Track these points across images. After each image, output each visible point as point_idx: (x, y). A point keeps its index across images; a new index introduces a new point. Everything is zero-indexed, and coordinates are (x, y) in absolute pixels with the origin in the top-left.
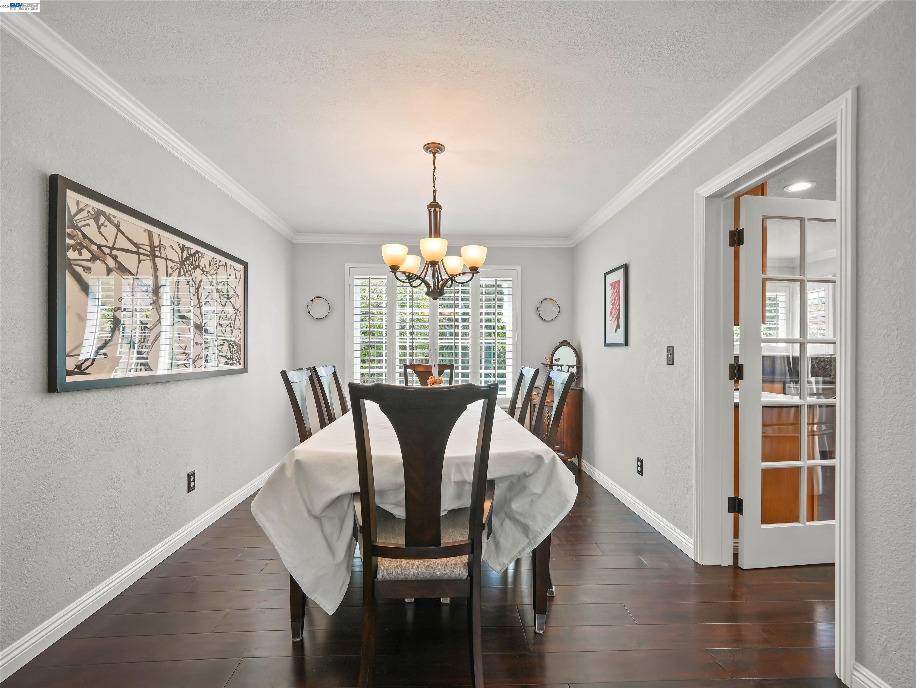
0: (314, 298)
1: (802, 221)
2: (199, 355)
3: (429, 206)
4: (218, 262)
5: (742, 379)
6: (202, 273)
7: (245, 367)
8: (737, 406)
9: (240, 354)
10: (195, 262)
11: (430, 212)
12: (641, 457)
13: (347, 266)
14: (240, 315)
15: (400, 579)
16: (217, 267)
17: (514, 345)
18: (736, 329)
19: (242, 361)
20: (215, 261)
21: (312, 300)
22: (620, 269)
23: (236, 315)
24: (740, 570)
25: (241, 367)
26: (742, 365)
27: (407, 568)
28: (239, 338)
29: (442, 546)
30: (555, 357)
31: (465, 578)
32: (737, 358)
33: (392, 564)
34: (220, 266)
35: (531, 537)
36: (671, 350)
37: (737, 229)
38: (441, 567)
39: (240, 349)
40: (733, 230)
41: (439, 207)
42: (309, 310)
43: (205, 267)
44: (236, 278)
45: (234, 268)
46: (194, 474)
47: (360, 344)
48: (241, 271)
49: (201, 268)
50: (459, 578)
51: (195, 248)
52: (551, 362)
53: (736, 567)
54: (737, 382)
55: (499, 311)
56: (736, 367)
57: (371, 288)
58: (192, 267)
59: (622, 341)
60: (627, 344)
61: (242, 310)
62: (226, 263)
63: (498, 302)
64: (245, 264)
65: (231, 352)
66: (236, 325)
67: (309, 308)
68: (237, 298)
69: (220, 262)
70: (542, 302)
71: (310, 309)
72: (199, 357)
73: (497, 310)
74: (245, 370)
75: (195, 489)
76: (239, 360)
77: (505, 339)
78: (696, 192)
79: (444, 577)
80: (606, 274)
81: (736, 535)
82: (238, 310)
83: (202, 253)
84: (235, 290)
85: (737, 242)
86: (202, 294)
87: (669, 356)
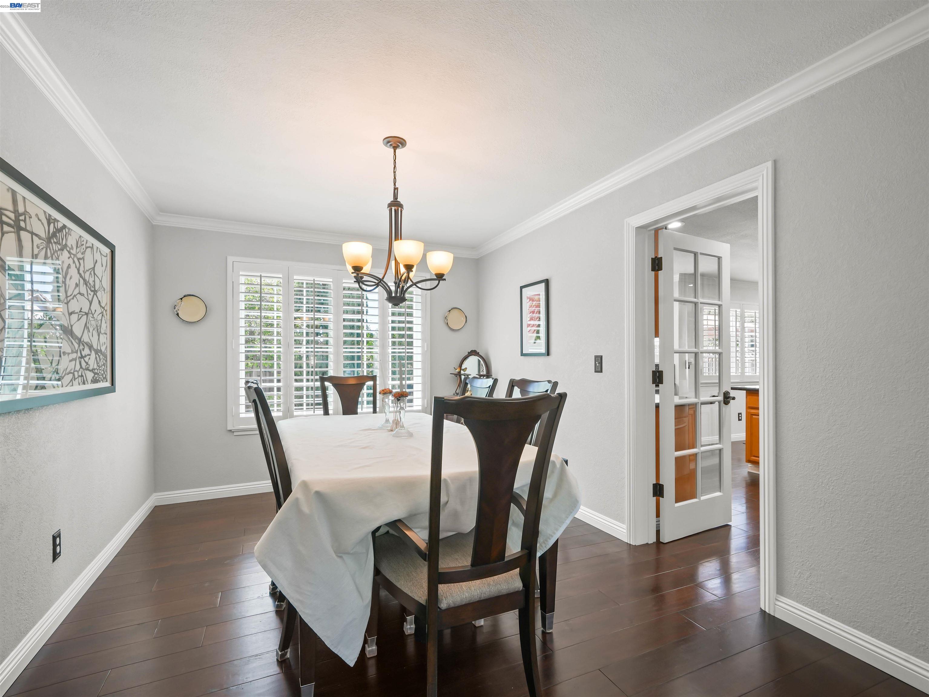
0: (185, 296)
1: (696, 254)
2: (66, 369)
3: (390, 205)
4: (84, 243)
5: (662, 383)
6: (69, 256)
7: (112, 385)
8: (657, 406)
9: (107, 367)
10: (62, 239)
11: (391, 211)
12: (566, 458)
13: (230, 259)
14: (106, 315)
15: (464, 603)
16: (83, 249)
17: (423, 354)
18: (657, 341)
19: (109, 377)
20: (82, 240)
21: (181, 299)
22: (541, 283)
23: (102, 315)
24: (661, 545)
25: (108, 384)
26: (662, 371)
27: (469, 590)
28: (106, 345)
29: (506, 559)
30: (463, 367)
31: (521, 589)
32: (657, 366)
33: (453, 589)
34: (87, 248)
35: (542, 541)
36: (599, 360)
37: (656, 257)
38: (500, 582)
39: (106, 361)
40: (654, 257)
41: (401, 206)
42: (176, 311)
43: (72, 248)
44: (102, 266)
45: (100, 252)
46: (59, 536)
47: (244, 354)
48: (107, 256)
49: (68, 249)
50: (517, 590)
51: (63, 220)
52: (460, 372)
53: (658, 542)
54: (657, 386)
55: (409, 319)
56: (656, 374)
57: (262, 287)
58: (59, 247)
59: (543, 350)
60: (548, 353)
61: (108, 308)
62: (93, 244)
63: (407, 310)
64: (112, 248)
65: (97, 365)
66: (102, 328)
67: (177, 308)
68: (103, 292)
69: (87, 243)
70: (450, 311)
71: (179, 310)
72: (67, 372)
73: (407, 317)
74: (112, 389)
75: (60, 555)
76: (105, 375)
77: (412, 349)
78: (627, 221)
79: (504, 592)
80: (522, 288)
81: (658, 515)
82: (103, 308)
83: (69, 229)
84: (101, 281)
85: (657, 268)
86: (69, 285)
87: (598, 364)
